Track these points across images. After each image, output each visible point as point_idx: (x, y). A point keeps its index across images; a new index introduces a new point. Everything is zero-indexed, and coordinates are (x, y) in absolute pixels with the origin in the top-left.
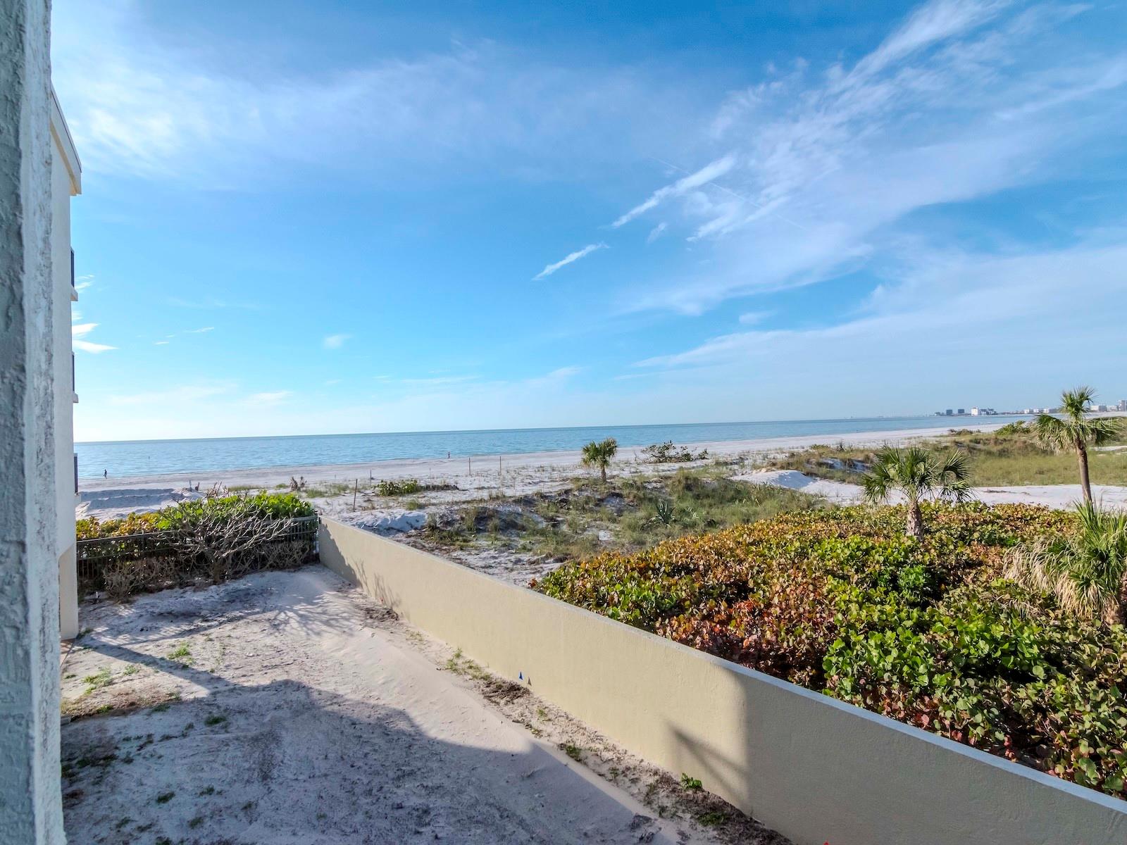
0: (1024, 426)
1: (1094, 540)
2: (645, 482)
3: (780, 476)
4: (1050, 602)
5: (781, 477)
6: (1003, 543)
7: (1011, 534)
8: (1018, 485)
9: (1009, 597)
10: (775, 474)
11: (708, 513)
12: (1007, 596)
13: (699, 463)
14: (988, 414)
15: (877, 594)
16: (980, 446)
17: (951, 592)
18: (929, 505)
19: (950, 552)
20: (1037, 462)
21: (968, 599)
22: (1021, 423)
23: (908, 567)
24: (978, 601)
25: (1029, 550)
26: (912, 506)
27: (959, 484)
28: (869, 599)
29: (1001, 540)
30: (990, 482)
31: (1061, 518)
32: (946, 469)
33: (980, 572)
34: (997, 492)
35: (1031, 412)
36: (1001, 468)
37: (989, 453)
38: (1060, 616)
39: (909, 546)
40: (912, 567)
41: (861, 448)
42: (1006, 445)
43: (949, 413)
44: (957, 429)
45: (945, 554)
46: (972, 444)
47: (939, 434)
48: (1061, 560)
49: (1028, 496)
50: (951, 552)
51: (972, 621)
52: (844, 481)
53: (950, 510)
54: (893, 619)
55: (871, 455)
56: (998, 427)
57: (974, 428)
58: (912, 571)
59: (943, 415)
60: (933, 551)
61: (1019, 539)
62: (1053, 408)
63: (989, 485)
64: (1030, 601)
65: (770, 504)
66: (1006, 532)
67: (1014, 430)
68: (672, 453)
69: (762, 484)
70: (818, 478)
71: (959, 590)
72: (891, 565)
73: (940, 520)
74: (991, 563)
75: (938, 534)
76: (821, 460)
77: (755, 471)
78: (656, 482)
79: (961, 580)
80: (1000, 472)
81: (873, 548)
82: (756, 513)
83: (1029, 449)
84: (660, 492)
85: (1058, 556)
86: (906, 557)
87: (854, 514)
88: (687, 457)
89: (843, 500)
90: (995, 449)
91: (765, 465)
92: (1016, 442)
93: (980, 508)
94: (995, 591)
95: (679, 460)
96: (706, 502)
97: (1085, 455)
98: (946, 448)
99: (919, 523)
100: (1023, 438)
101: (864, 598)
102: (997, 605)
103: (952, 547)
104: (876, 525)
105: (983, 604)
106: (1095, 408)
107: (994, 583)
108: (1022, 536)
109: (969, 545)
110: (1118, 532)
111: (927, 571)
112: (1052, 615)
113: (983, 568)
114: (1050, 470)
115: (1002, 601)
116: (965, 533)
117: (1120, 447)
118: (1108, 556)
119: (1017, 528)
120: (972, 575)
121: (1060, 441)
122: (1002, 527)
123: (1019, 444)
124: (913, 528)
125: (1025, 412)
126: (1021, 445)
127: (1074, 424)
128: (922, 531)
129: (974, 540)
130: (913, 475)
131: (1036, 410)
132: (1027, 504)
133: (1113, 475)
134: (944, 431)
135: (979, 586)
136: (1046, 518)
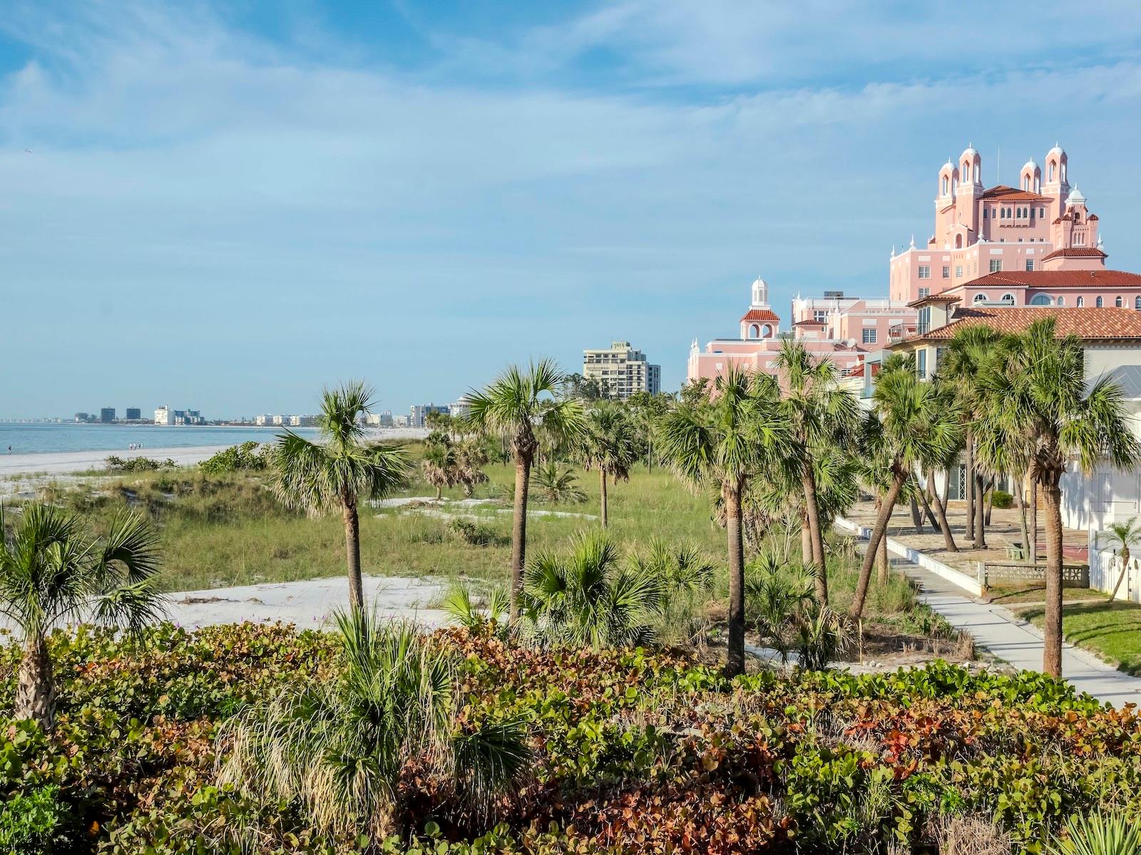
0: (256, 453)
1: (363, 683)
4: (293, 817)
6: (214, 711)
7: (228, 690)
8: (243, 583)
9: (223, 823)
12: (221, 821)
14: (188, 421)
16: (172, 498)
17: (113, 835)
18: (66, 642)
19: (112, 747)
20: (275, 532)
21: (149, 844)
22: (252, 446)
23: (18, 797)
24: (167, 843)
25: (262, 717)
26: (27, 647)
27: (135, 589)
30: (190, 580)
32: (111, 554)
33: (171, 781)
34: (205, 601)
35: (269, 422)
36: (212, 548)
37: (190, 514)
38: (307, 843)
39: (22, 746)
42: (223, 496)
43: (108, 415)
44: (126, 456)
45: (101, 753)
46: (157, 494)
47: (84, 468)
48: (313, 731)
49: (260, 608)
50: (115, 744)
53: (111, 649)
56: (206, 453)
57: (159, 456)
58: (28, 803)
59: (93, 420)
60: (75, 748)
61: (244, 698)
62: (307, 415)
63: (189, 587)
67: (236, 462)
73: (89, 676)
74: (191, 758)
75: (84, 710)
79: (132, 802)
80: (210, 556)
83: (263, 503)
85: (308, 722)
86: (16, 772)
90: (202, 504)
92: (240, 489)
93: (172, 638)
94: (199, 815)
97: (354, 518)
98: (102, 502)
99: (45, 689)
100: (254, 481)
102: (203, 843)
103: (115, 734)
106: (375, 419)
107: (198, 799)
108: (248, 693)
109: (150, 724)
110: (398, 664)
111: (62, 797)
112: (295, 842)
113: (176, 770)
114: (300, 549)
115: (210, 832)
116: (143, 699)
117: (408, 500)
118: (382, 713)
119: (240, 676)
120: (156, 789)
121: (317, 491)
122: (213, 677)
123: (246, 494)
124: (31, 699)
125: (259, 422)
126: (251, 495)
127: (340, 456)
128: (51, 705)
129: (159, 713)
130: (36, 573)
131: (277, 419)
132: (257, 624)
133: (396, 555)
134: (98, 460)
135: (169, 810)
136: (289, 650)
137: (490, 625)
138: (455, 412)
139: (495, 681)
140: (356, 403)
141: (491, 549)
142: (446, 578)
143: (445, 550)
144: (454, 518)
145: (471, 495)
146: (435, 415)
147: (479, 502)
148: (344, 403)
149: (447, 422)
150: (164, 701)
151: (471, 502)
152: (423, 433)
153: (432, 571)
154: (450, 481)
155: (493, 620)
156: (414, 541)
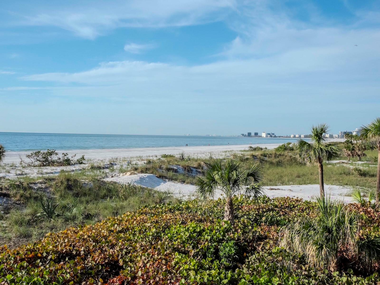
0: (291, 146)
1: (325, 220)
2: (31, 183)
3: (140, 178)
4: (302, 260)
5: (142, 179)
6: (278, 223)
7: (282, 217)
8: (286, 184)
9: (281, 259)
10: (137, 177)
11: (85, 208)
12: (281, 258)
13: (78, 167)
14: (271, 136)
15: (206, 263)
16: (266, 159)
17: (250, 258)
18: (237, 199)
19: (249, 231)
20: (296, 170)
21: (260, 262)
22: (289, 144)
23: (225, 243)
24: (265, 263)
25: (292, 228)
26: (227, 200)
27: (256, 185)
28: (201, 267)
29: (278, 221)
30: (271, 183)
31: (309, 206)
32: (249, 175)
33: (266, 243)
34: (275, 189)
35: (295, 137)
36: (277, 174)
37: (271, 163)
38: (307, 269)
39: (226, 228)
40: (227, 242)
41: (196, 158)
43: (249, 134)
44: (254, 146)
45: (246, 232)
46: (262, 157)
47: (243, 149)
48: (309, 234)
49: (292, 192)
50: (250, 230)
51: (262, 276)
52: (184, 182)
53: (249, 202)
54: (216, 279)
55: (202, 163)
56: (276, 146)
57: (263, 146)
58: (227, 245)
59: (245, 136)
60: (239, 230)
61: (287, 220)
62: (306, 134)
63: (271, 185)
64: (293, 260)
65: (133, 200)
66: (280, 216)
67: (285, 148)
68: (54, 158)
69: (127, 185)
70: (167, 180)
71: (254, 256)
72: (215, 241)
73: (243, 209)
74: (272, 237)
75: (242, 219)
76: (169, 167)
77: (121, 174)
78: (41, 183)
79: (255, 249)
80: (277, 176)
81: (204, 230)
82: (122, 207)
83: (293, 161)
84: (44, 191)
85: (307, 231)
86: (224, 236)
87: (191, 206)
88: (68, 162)
89: (184, 196)
90: (275, 161)
91: (129, 169)
92: (286, 156)
93: (266, 200)
94: (274, 255)
95: (61, 164)
96: (83, 199)
97: (322, 166)
98: (247, 159)
99: (231, 212)
100: (290, 154)
101: (198, 266)
102: (275, 264)
103: (250, 227)
104: (205, 214)
105: (268, 264)
106: (327, 136)
107: (274, 250)
108: (288, 219)
109: (260, 225)
110: (337, 215)
111: (236, 244)
112: (304, 268)
113: (267, 240)
114: (304, 175)
115: (277, 261)
116: (258, 218)
117: (338, 161)
118: (332, 231)
119: (286, 213)
120: (261, 245)
121: (310, 158)
122: (278, 213)
123: (288, 158)
124: (228, 215)
125: (292, 137)
126: (289, 158)
127: (317, 147)
128: (233, 217)
129: (262, 222)
130: (229, 179)
131: (297, 136)
132: (291, 198)
133: (335, 178)
134: (246, 147)
135: (265, 252)
136: (301, 206)
137: (368, 203)
138: (354, 134)
139: (371, 222)
140: (323, 130)
141: (367, 178)
142: (352, 187)
143: (351, 177)
144: (354, 167)
145: (360, 160)
146: (348, 134)
147: (363, 162)
148: (319, 131)
149: (352, 137)
150: (264, 219)
151: (360, 162)
152: (344, 140)
153: (347, 184)
154: (353, 156)
155: (369, 202)
156: (341, 174)
